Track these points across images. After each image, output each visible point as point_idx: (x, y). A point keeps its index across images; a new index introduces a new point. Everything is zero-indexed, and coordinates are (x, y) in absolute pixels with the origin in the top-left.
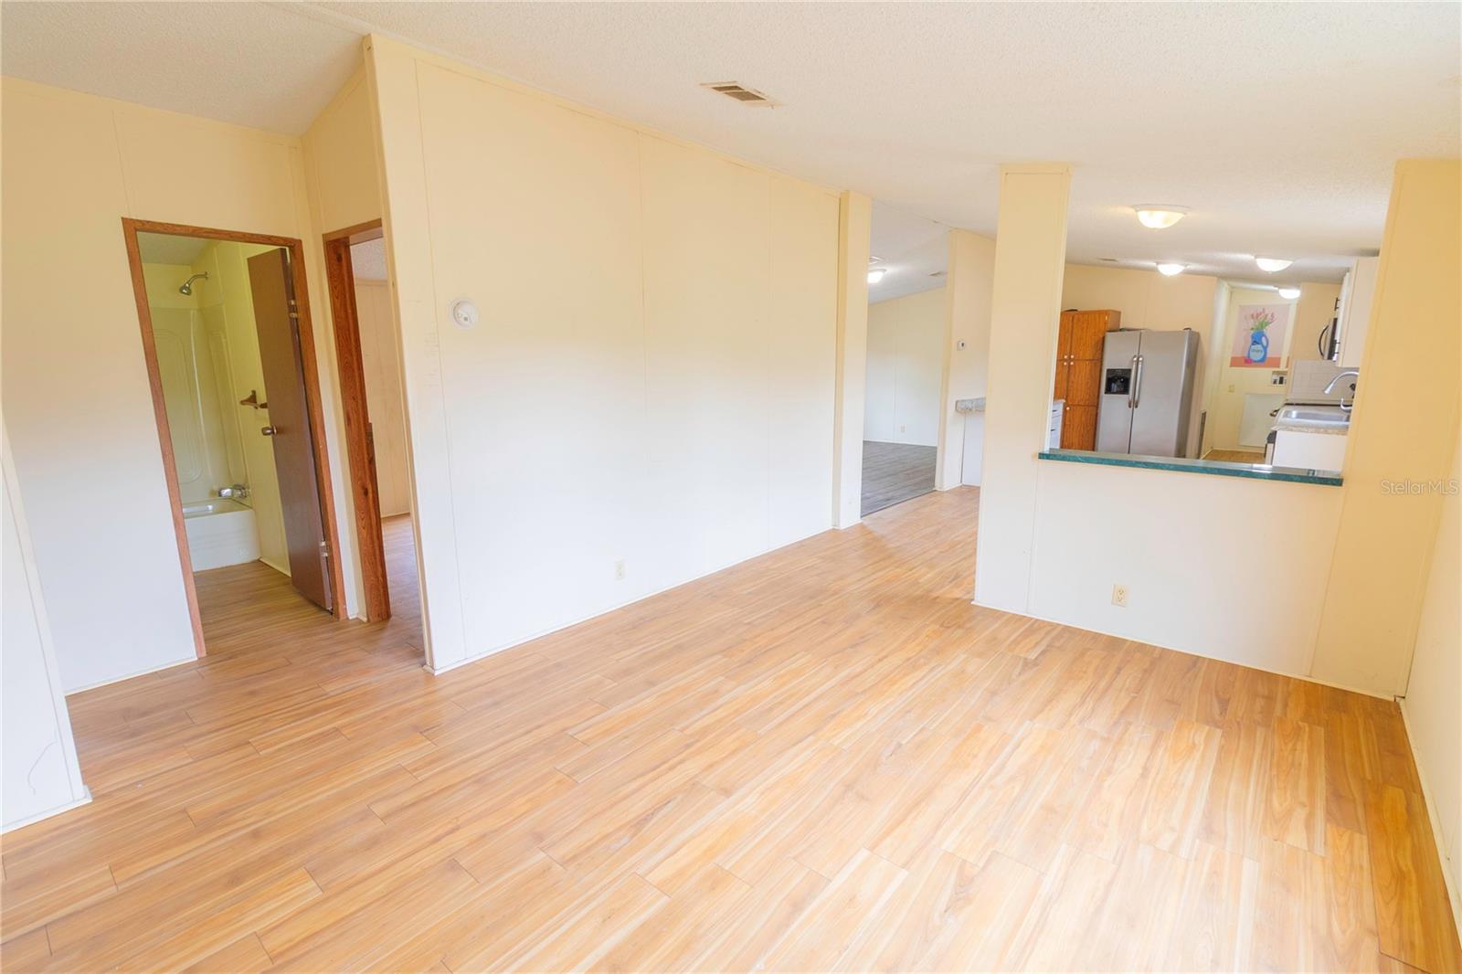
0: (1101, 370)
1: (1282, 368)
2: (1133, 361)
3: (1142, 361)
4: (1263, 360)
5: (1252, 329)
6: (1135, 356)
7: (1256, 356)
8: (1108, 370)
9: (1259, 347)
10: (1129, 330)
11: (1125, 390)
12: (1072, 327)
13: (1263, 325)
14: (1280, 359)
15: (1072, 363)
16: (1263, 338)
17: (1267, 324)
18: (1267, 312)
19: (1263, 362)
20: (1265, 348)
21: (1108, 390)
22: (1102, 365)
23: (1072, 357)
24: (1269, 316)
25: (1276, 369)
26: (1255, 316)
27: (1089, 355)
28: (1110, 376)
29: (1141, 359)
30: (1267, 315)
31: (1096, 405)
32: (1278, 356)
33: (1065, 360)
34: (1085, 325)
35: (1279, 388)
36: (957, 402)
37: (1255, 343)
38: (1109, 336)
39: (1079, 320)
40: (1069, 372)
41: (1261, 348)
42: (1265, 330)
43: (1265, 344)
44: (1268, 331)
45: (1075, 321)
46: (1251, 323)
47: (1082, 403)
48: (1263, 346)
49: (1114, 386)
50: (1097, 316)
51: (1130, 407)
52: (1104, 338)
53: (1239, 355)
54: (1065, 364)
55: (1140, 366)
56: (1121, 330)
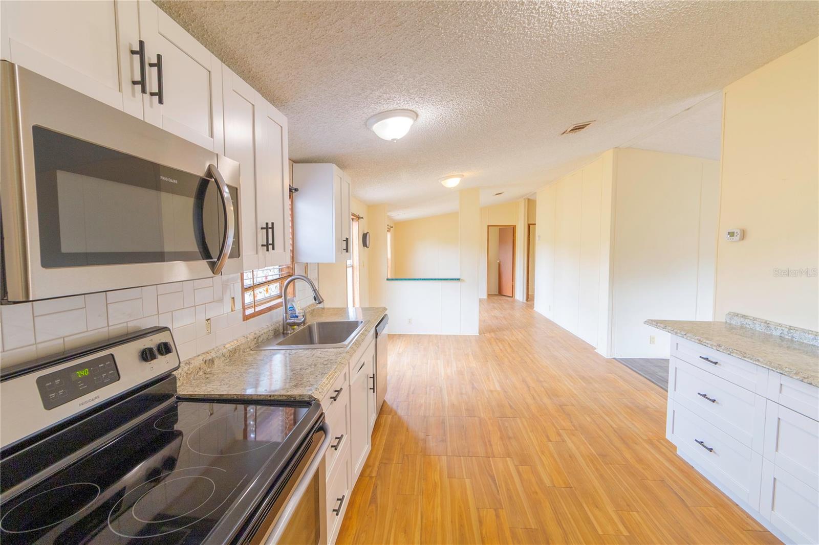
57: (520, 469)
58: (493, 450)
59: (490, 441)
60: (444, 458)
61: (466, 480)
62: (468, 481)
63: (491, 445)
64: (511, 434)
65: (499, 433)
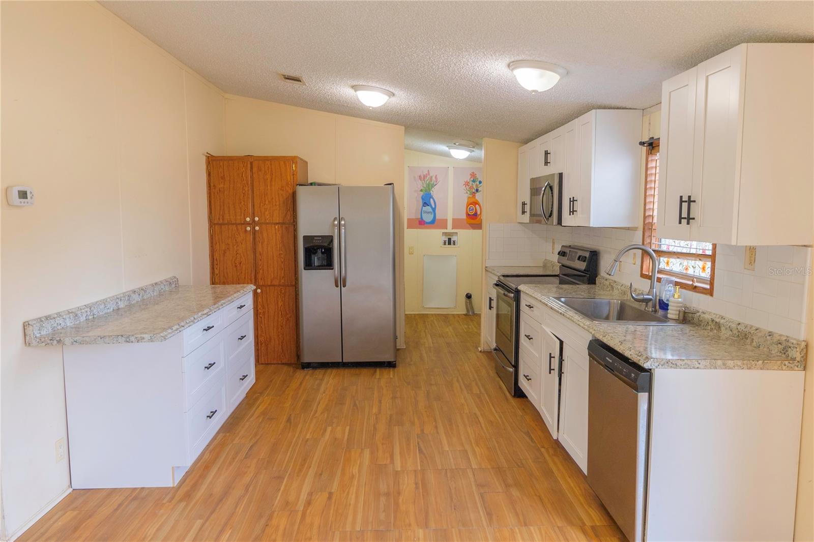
0: (295, 237)
1: (450, 229)
2: (334, 225)
3: (344, 225)
4: (434, 221)
5: (421, 190)
6: (335, 219)
7: (428, 218)
8: (305, 237)
9: (428, 209)
10: (320, 185)
11: (328, 264)
12: (252, 177)
13: (430, 186)
14: (447, 220)
15: (257, 228)
16: (431, 200)
17: (433, 186)
18: (431, 175)
19: (434, 223)
20: (434, 210)
21: (309, 265)
22: (295, 230)
23: (257, 219)
24: (434, 178)
25: (445, 231)
26: (422, 178)
27: (277, 219)
28: (307, 245)
29: (343, 222)
30: (431, 177)
31: (295, 285)
32: (445, 218)
33: (249, 224)
34: (268, 177)
35: (450, 249)
36: (26, 325)
37: (426, 204)
38: (302, 192)
39: (259, 169)
40: (254, 239)
41: (431, 210)
42: (431, 192)
43: (433, 206)
44: (435, 192)
45: (255, 169)
46: (420, 185)
47: (276, 282)
48: (431, 207)
49: (316, 261)
50: (282, 163)
51: (337, 286)
52: (294, 195)
53: (413, 217)
54: (248, 229)
55: (343, 231)
56: (311, 184)
57: (389, 460)
58: (415, 476)
59: (417, 488)
60: (474, 466)
61: (448, 449)
62: (446, 448)
63: (416, 484)
64: (383, 500)
65: (400, 501)
